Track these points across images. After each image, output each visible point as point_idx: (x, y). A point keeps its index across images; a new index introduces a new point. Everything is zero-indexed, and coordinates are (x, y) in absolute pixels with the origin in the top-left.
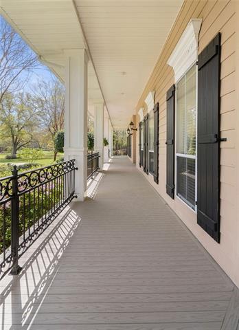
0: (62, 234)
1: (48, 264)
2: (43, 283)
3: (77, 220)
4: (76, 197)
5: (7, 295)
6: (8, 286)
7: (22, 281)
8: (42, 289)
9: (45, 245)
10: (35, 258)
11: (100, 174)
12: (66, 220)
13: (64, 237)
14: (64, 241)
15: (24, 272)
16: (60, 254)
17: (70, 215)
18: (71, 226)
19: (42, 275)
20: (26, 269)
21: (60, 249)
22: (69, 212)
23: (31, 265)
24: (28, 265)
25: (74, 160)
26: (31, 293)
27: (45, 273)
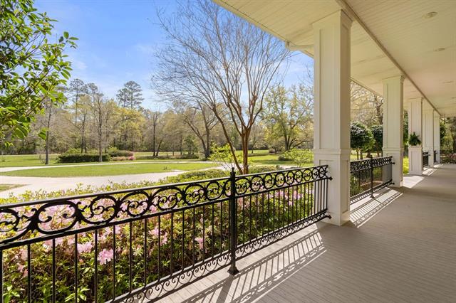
0: (292, 256)
1: (261, 280)
2: (249, 296)
3: (318, 247)
4: (330, 217)
5: (219, 287)
6: (223, 281)
7: (234, 283)
8: (246, 300)
9: (268, 260)
10: (254, 268)
11: (393, 192)
12: (304, 242)
13: (292, 261)
14: (290, 265)
15: (239, 276)
16: (278, 277)
17: (312, 238)
18: (306, 252)
19: (252, 287)
20: (242, 274)
21: (281, 271)
22: (314, 233)
23: (247, 272)
24: (245, 272)
25: (327, 166)
26: (235, 298)
27: (255, 288)
